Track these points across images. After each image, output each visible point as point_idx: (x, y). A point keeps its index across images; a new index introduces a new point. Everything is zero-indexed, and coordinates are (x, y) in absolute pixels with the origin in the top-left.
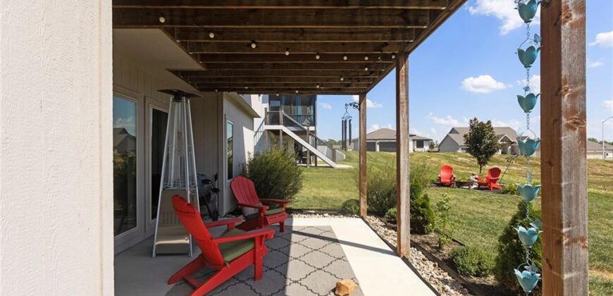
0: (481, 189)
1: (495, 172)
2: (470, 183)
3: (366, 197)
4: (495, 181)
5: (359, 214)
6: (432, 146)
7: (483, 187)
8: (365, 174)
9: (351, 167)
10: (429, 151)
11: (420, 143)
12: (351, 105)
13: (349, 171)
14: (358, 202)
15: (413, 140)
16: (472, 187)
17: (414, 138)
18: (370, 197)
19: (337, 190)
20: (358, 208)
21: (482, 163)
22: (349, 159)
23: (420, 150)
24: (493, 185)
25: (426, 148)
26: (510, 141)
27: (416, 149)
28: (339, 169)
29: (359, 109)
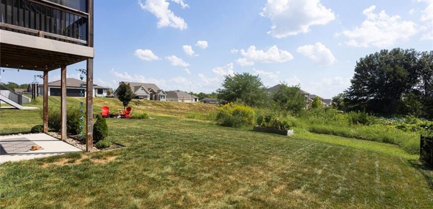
0: (123, 118)
1: (129, 109)
2: (117, 115)
3: (47, 122)
4: (128, 114)
5: (43, 132)
6: (109, 93)
7: (123, 116)
8: (47, 111)
9: (36, 108)
10: (106, 97)
11: (100, 91)
12: (38, 76)
13: (34, 111)
14: (43, 126)
15: (95, 89)
16: (118, 117)
17: (96, 87)
18: (50, 122)
19: (25, 124)
20: (42, 129)
21: (125, 105)
22: (34, 102)
23: (100, 95)
24: (127, 116)
25: (105, 94)
26: (154, 92)
27: (97, 95)
28: (25, 110)
29: (44, 79)
